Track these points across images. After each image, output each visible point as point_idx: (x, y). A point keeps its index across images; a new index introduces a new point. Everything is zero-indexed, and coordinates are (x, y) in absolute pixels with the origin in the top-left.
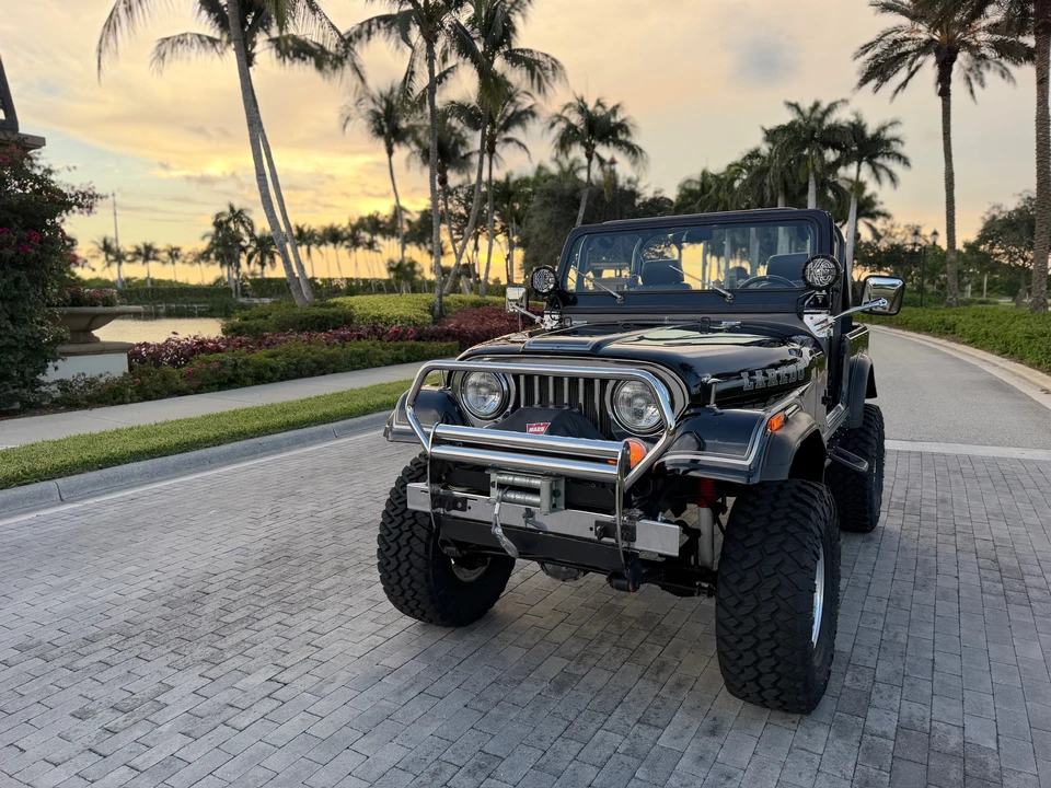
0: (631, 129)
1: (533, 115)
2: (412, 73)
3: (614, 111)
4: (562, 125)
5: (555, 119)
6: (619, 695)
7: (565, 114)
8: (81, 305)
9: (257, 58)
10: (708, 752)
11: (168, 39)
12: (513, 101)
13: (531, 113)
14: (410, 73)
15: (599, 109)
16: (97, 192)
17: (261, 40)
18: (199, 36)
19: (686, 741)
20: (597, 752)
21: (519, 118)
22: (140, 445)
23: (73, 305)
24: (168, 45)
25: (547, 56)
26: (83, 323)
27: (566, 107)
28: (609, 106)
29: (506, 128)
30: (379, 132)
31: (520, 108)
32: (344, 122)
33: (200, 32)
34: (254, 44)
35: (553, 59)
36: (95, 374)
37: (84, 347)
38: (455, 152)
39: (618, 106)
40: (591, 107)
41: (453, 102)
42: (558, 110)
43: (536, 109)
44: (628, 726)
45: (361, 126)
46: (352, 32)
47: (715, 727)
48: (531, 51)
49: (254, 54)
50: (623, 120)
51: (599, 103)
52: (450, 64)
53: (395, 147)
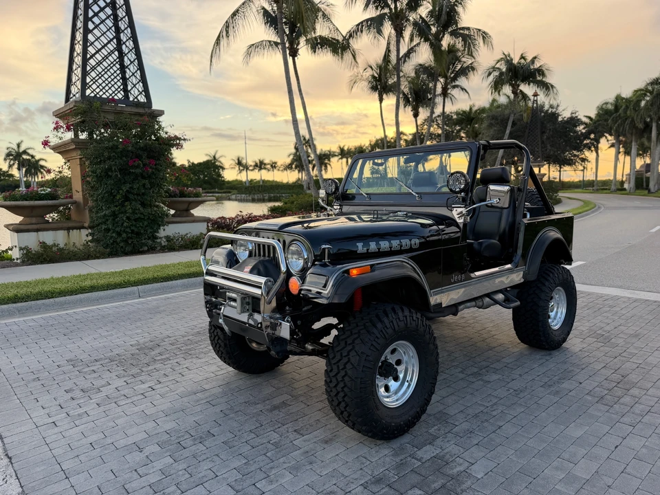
0: (546, 72)
1: (473, 69)
2: (389, 51)
3: (533, 61)
4: (496, 73)
5: (491, 70)
6: (299, 417)
7: (498, 66)
8: (185, 197)
9: (300, 52)
10: (314, 450)
11: (253, 45)
12: (460, 61)
13: (472, 68)
14: (388, 50)
15: (523, 61)
16: (186, 137)
17: (302, 40)
18: (270, 42)
19: (309, 443)
20: (260, 440)
21: (465, 71)
22: (186, 271)
23: (180, 197)
24: (253, 48)
25: (480, 30)
26: (185, 206)
27: (498, 61)
28: (529, 58)
29: (455, 79)
30: (374, 88)
31: (465, 65)
32: (352, 85)
33: (270, 39)
34: (298, 44)
35: (484, 32)
36: (184, 233)
37: (184, 219)
38: (425, 97)
39: (535, 58)
40: (515, 61)
41: (420, 65)
42: (492, 63)
43: (475, 64)
44: (288, 432)
45: (364, 85)
46: (352, 31)
47: (331, 440)
48: (468, 29)
49: (298, 49)
50: (540, 66)
51: (522, 57)
52: (415, 43)
53: (384, 96)
